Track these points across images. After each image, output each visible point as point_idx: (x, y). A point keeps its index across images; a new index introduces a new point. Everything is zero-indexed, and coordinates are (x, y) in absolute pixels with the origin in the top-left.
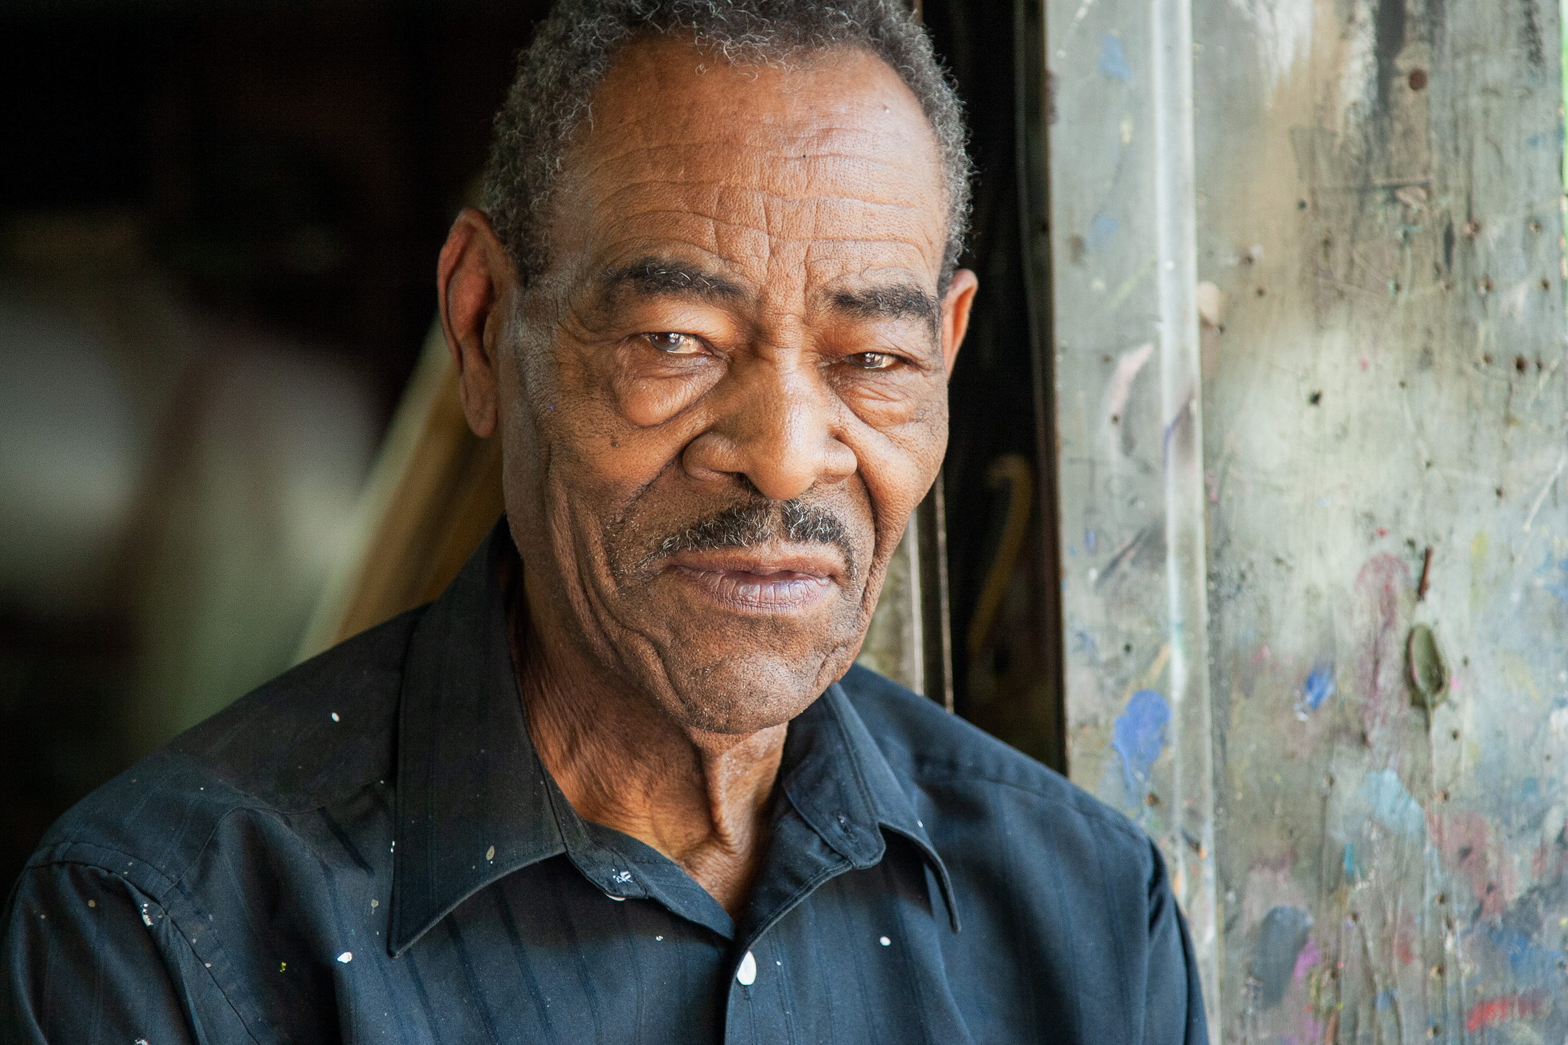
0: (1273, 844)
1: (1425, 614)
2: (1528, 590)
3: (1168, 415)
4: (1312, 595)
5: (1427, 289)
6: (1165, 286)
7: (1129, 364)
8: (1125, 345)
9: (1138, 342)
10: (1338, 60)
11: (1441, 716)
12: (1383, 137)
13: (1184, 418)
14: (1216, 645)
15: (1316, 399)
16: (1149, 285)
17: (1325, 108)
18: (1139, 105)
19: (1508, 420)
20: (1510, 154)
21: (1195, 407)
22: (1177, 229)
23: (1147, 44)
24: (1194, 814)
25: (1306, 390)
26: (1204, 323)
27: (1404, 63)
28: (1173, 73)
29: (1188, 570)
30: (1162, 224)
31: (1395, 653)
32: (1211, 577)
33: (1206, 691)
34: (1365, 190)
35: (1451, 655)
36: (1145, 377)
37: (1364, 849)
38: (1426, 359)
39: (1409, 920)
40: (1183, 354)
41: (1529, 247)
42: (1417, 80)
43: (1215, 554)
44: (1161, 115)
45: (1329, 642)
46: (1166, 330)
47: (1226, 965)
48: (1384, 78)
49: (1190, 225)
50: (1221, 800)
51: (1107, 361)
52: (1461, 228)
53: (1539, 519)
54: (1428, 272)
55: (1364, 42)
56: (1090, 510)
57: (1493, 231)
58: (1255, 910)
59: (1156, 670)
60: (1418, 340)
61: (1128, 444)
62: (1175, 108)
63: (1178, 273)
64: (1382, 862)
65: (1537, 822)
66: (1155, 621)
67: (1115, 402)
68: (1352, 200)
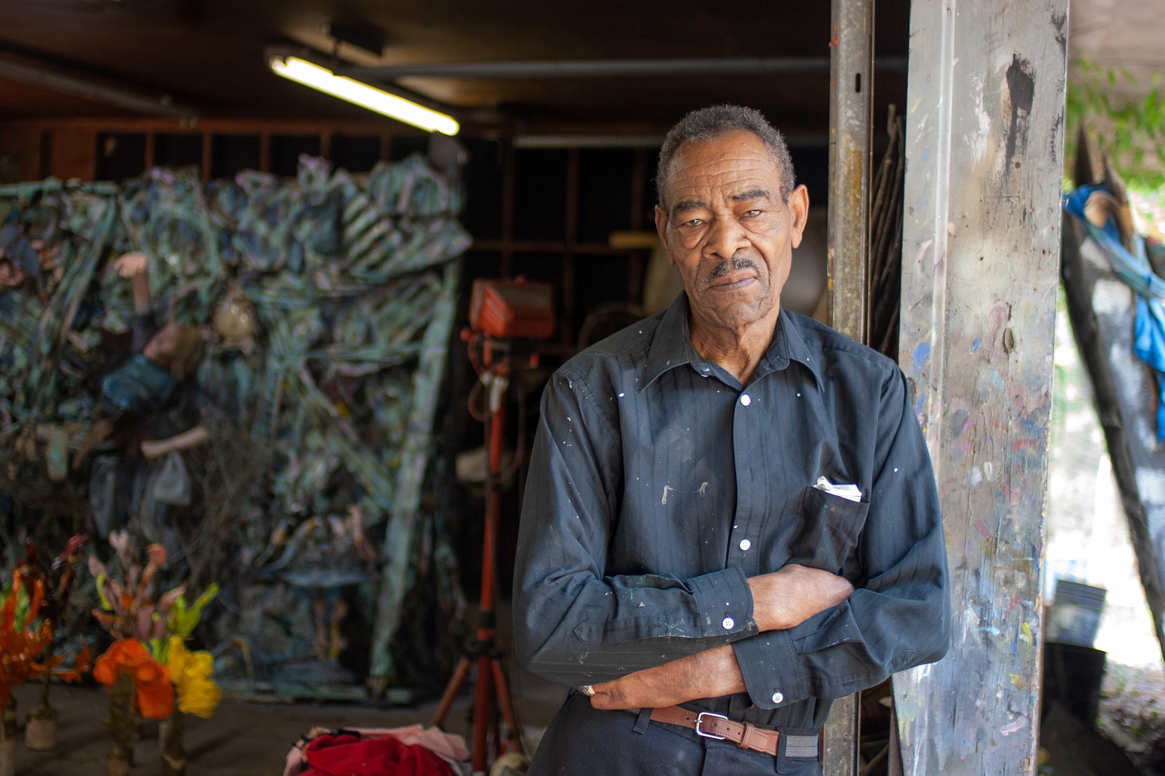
0: (960, 390)
1: (1011, 324)
2: (1042, 319)
3: (936, 261)
4: (977, 317)
5: (1016, 228)
6: (937, 223)
7: (925, 245)
8: (924, 240)
9: (928, 239)
10: (994, 158)
11: (1012, 355)
12: (1006, 182)
13: (941, 262)
14: (947, 331)
15: (982, 259)
16: (932, 222)
17: (990, 172)
18: (933, 169)
19: (1039, 268)
20: (1044, 189)
21: (945, 259)
22: (942, 206)
23: (936, 151)
24: (936, 380)
25: (979, 256)
26: (950, 234)
27: (1014, 160)
28: (944, 159)
29: (939, 308)
30: (938, 204)
31: (1000, 336)
32: (947, 310)
33: (943, 344)
34: (1000, 197)
35: (1017, 338)
36: (930, 249)
37: (987, 393)
38: (1015, 249)
39: (999, 415)
40: (942, 243)
41: (1048, 217)
42: (1018, 165)
43: (949, 303)
44: (939, 172)
45: (981, 332)
46: (937, 236)
47: (943, 425)
48: (1008, 164)
49: (947, 205)
50: (945, 377)
51: (918, 244)
52: (1029, 210)
53: (1046, 298)
54: (1018, 223)
55: (1003, 153)
56: (910, 288)
57: (1038, 211)
58: (953, 410)
59: (927, 337)
60: (1013, 243)
61: (923, 269)
62: (944, 170)
63: (942, 219)
64: (991, 398)
65: (1039, 389)
66: (928, 322)
67: (920, 257)
68: (997, 200)
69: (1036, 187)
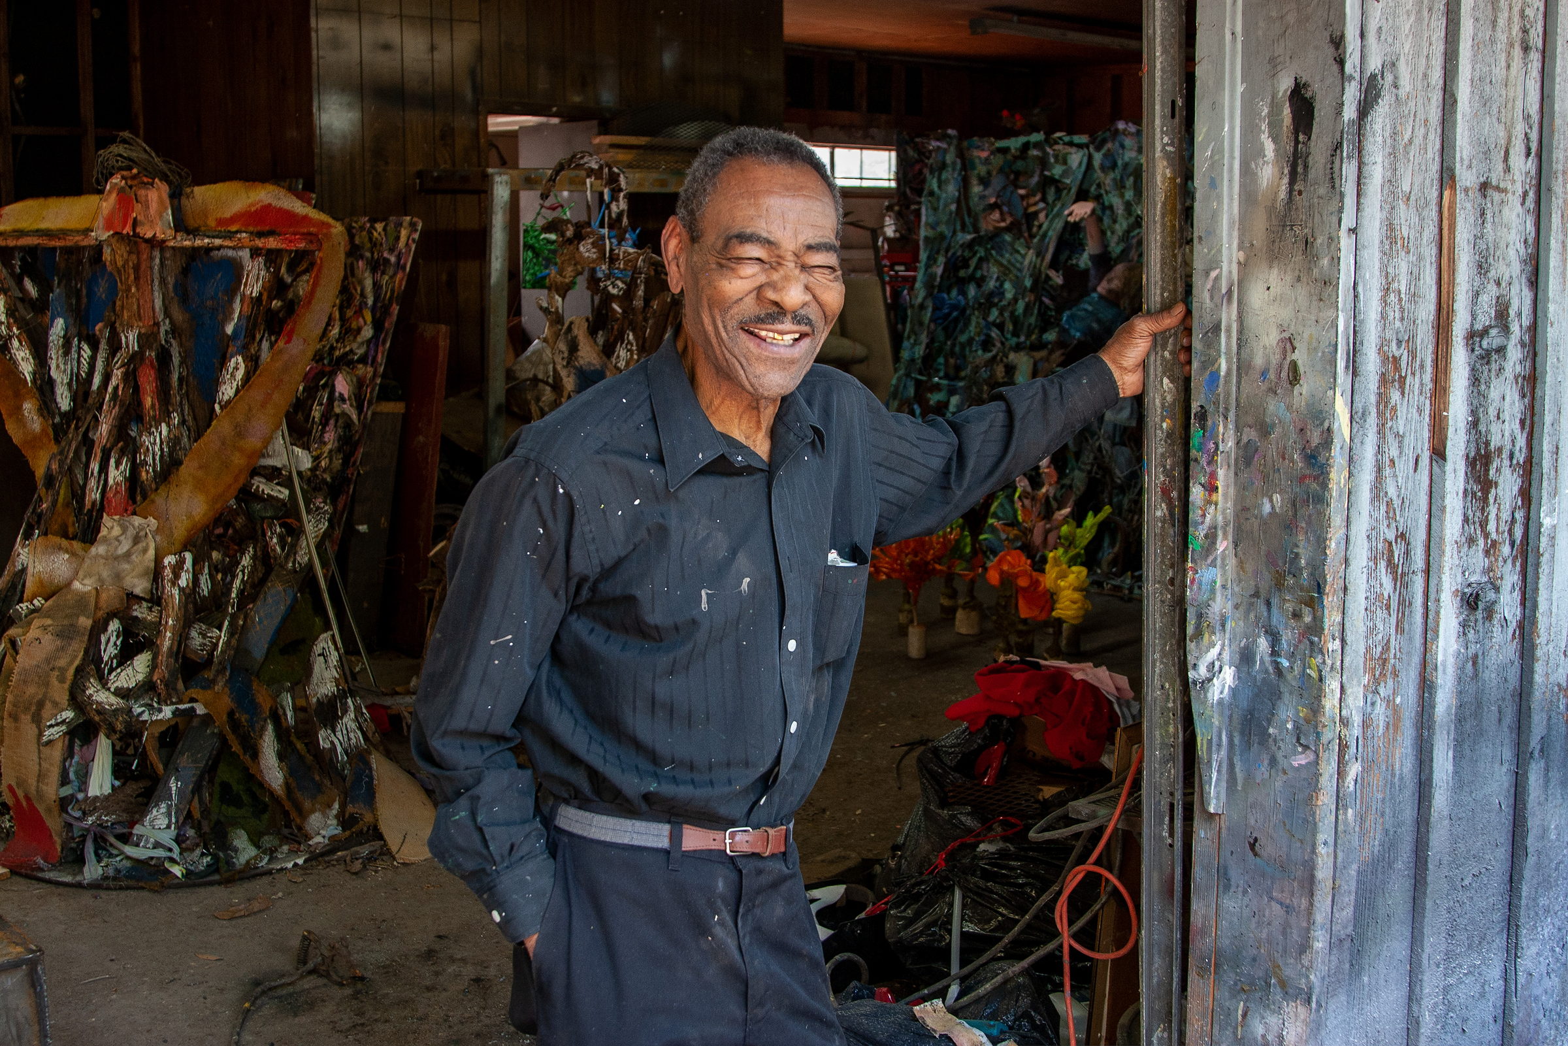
0: (1250, 420)
1: (1295, 357)
2: (1323, 352)
3: (1224, 291)
4: (1265, 347)
5: (1299, 258)
6: (1225, 252)
7: (1213, 274)
8: (1212, 269)
9: (1215, 268)
10: (1279, 185)
11: (1297, 389)
12: (1290, 210)
13: (1230, 292)
14: (1239, 359)
15: (1268, 288)
16: (1220, 251)
17: (1275, 200)
18: (1219, 198)
19: (1321, 300)
20: (1325, 217)
21: (1235, 289)
22: (1230, 235)
23: (1222, 179)
24: (1227, 409)
25: (1266, 285)
26: (1239, 263)
27: (1296, 188)
28: (1231, 187)
29: (1229, 337)
30: (1225, 233)
31: (1286, 367)
32: (1238, 339)
33: (1235, 373)
34: (1284, 226)
35: (1301, 369)
36: (1217, 278)
37: (1273, 425)
38: (1299, 279)
39: (1285, 448)
40: (1230, 272)
41: (1329, 247)
42: (1300, 193)
43: (1241, 332)
44: (1226, 201)
45: (1268, 363)
46: (1225, 266)
47: (1237, 454)
48: (1291, 192)
49: (1236, 233)
50: (1238, 406)
51: (1207, 274)
52: (1310, 240)
53: (1327, 331)
54: (1300, 253)
55: (1286, 180)
56: (1201, 317)
57: (1319, 241)
58: (1245, 439)
59: (1216, 366)
60: (1297, 273)
61: (1212, 298)
62: (1231, 199)
63: (1230, 248)
64: (1278, 430)
65: (1322, 424)
66: (1219, 351)
67: (1209, 286)
68: (1280, 229)
69: (1317, 216)
